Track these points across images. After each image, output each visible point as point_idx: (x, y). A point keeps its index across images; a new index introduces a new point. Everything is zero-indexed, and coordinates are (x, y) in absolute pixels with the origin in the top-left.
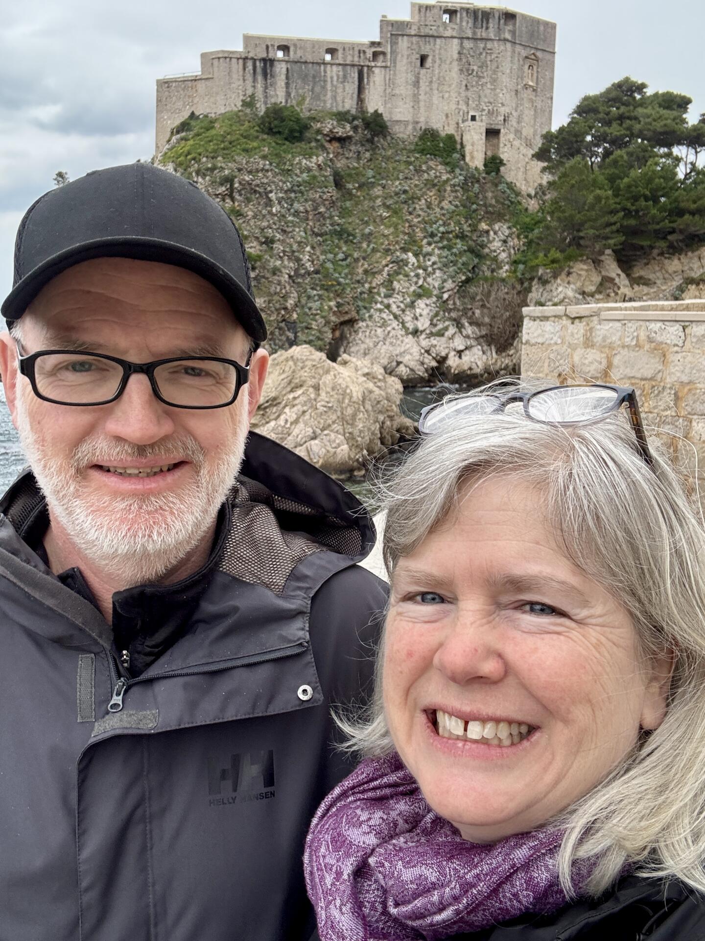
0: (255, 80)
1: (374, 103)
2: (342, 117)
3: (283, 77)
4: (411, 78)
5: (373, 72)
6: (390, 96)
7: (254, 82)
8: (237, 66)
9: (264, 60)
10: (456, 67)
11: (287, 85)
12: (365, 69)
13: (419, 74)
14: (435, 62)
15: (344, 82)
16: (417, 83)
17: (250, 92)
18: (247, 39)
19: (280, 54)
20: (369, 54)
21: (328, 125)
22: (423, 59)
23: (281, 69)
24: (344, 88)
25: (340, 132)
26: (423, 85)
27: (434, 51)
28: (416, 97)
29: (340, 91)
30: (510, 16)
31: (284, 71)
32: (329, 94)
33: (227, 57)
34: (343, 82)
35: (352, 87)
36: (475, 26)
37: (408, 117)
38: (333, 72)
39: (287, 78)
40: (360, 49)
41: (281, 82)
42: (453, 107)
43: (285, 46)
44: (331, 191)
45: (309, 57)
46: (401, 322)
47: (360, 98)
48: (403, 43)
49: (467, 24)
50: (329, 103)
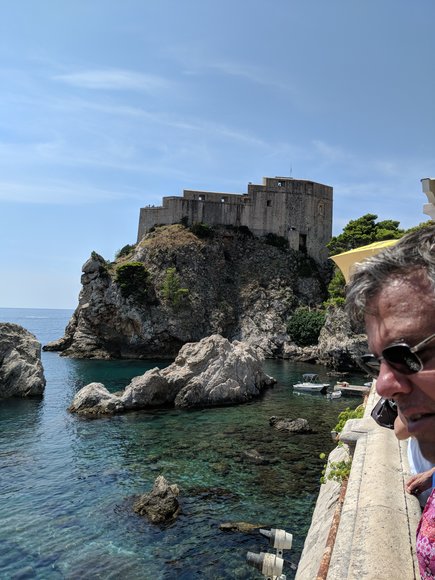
0: (188, 210)
1: (245, 221)
2: (229, 227)
3: (201, 209)
4: (263, 210)
5: (244, 208)
6: (252, 217)
8: (179, 204)
11: (203, 212)
12: (241, 206)
13: (266, 208)
14: (275, 203)
16: (265, 213)
17: (185, 215)
18: (185, 192)
21: (222, 231)
22: (268, 203)
23: (201, 205)
25: (227, 233)
26: (269, 213)
27: (274, 199)
28: (265, 219)
29: (228, 215)
30: (312, 184)
32: (223, 217)
33: (175, 199)
34: (230, 212)
35: (233, 215)
36: (293, 188)
37: (261, 227)
38: (225, 207)
40: (238, 197)
41: (200, 211)
42: (283, 224)
43: (203, 195)
44: (223, 261)
45: (214, 200)
46: (258, 325)
47: (238, 219)
48: (259, 195)
49: (290, 187)
50: (223, 221)
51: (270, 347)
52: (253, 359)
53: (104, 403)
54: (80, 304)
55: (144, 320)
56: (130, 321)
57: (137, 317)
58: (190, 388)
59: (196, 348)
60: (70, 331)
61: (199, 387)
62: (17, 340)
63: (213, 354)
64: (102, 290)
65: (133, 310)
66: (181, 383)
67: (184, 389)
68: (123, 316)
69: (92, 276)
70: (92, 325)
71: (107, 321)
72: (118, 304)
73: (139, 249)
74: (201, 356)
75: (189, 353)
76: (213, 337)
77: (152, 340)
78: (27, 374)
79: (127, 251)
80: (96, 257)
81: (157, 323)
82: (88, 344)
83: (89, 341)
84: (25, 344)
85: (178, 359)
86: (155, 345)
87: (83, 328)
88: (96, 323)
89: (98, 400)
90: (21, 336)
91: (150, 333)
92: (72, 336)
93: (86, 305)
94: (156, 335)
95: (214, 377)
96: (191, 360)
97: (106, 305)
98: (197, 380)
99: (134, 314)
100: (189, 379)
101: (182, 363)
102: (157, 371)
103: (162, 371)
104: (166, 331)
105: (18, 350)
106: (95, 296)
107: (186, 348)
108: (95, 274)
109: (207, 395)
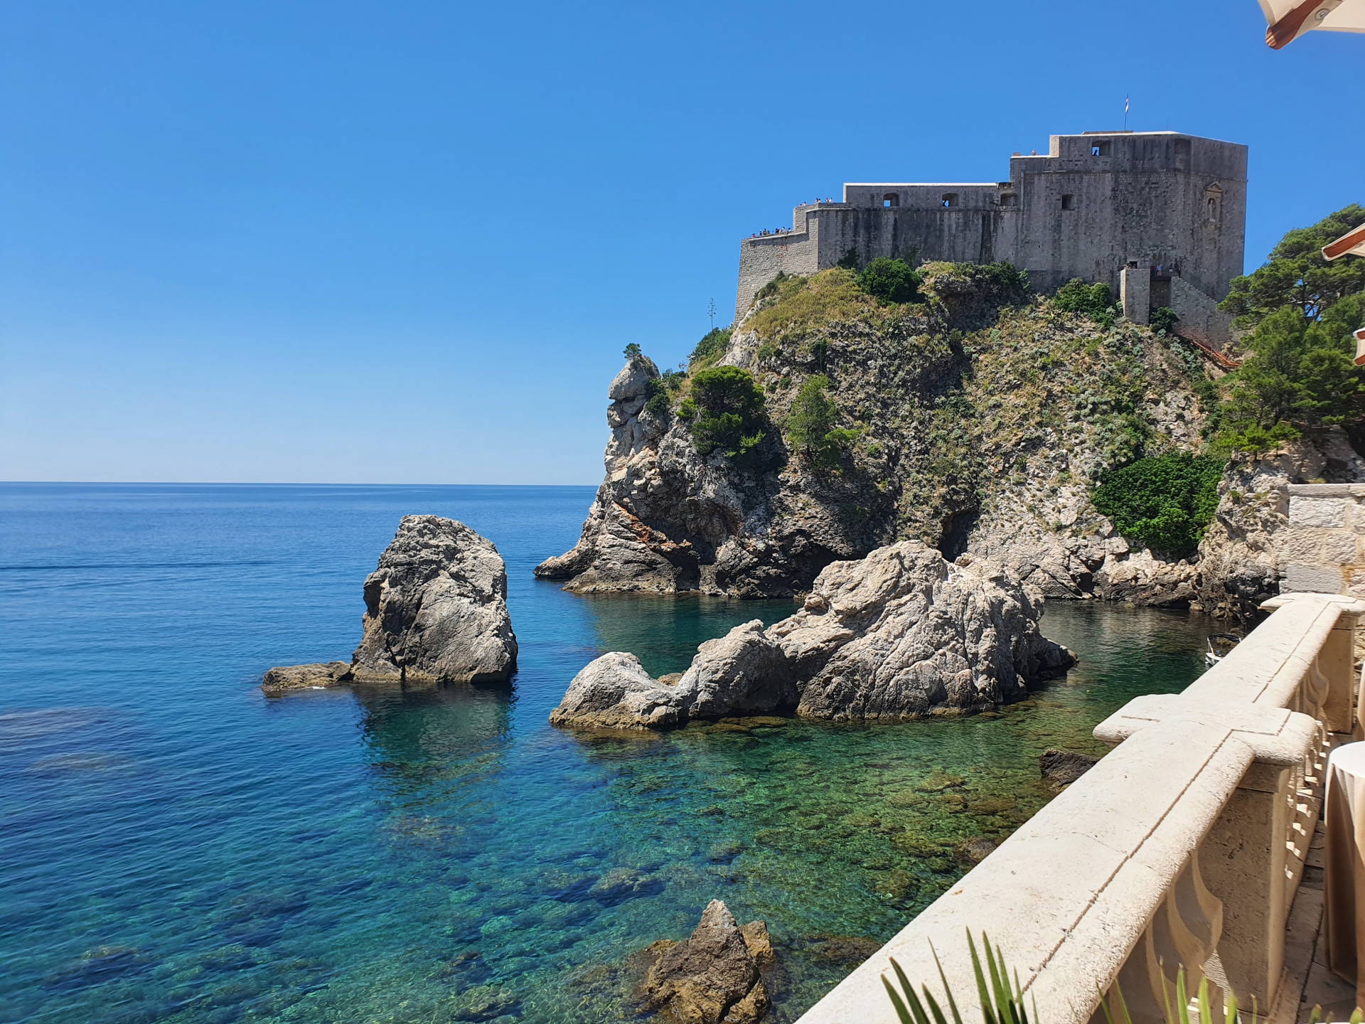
0: (856, 233)
1: (1004, 252)
2: (961, 270)
3: (890, 228)
4: (1050, 221)
5: (1002, 218)
6: (1023, 242)
7: (855, 236)
9: (868, 210)
10: (1108, 209)
11: (895, 237)
12: (992, 213)
13: (1060, 216)
14: (1081, 202)
15: (965, 230)
16: (1057, 228)
17: (848, 247)
18: (850, 190)
19: (887, 203)
20: (997, 199)
21: (943, 281)
22: (1066, 201)
23: (888, 219)
24: (965, 238)
25: (956, 287)
26: (1066, 229)
27: (1080, 190)
28: (1056, 243)
29: (959, 241)
30: (1182, 143)
31: (892, 221)
32: (946, 245)
33: (824, 209)
34: (962, 231)
35: (973, 237)
36: (1134, 158)
37: (1047, 266)
38: (952, 220)
39: (895, 228)
40: (987, 193)
41: (887, 235)
43: (894, 194)
45: (922, 205)
47: (985, 248)
48: (1040, 184)
49: (1124, 154)
50: (945, 254)
52: (1010, 601)
56: (717, 509)
58: (837, 672)
59: (856, 574)
60: (592, 533)
61: (854, 670)
62: (451, 553)
64: (653, 440)
65: (723, 484)
66: (818, 658)
67: (825, 672)
68: (701, 498)
69: (630, 408)
70: (634, 519)
72: (688, 470)
73: (738, 338)
74: (867, 594)
75: (837, 586)
76: (901, 546)
77: (768, 552)
79: (711, 343)
81: (779, 513)
82: (627, 562)
83: (629, 554)
84: (468, 563)
85: (812, 599)
87: (615, 526)
88: (643, 515)
89: (619, 694)
90: (461, 544)
91: (763, 537)
92: (594, 543)
93: (619, 475)
94: (777, 541)
95: (903, 644)
96: (843, 602)
97: (663, 474)
98: (860, 649)
99: (725, 493)
100: (837, 648)
101: (820, 609)
102: (757, 628)
103: (774, 628)
104: (800, 532)
105: (455, 576)
106: (639, 453)
107: (831, 572)
108: (637, 403)
109: (883, 691)
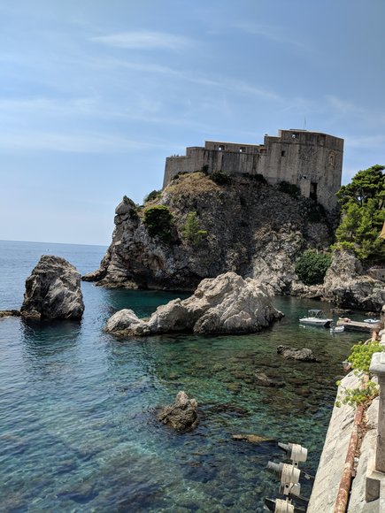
0: (208, 159)
1: (260, 170)
2: (245, 175)
3: (221, 158)
4: (277, 160)
5: (260, 157)
6: (267, 167)
8: (201, 154)
9: (213, 151)
10: (297, 156)
11: (223, 162)
12: (257, 156)
13: (281, 158)
14: (288, 154)
15: (247, 161)
16: (280, 162)
17: (206, 164)
18: (206, 142)
19: (220, 149)
20: (259, 150)
21: (239, 179)
22: (283, 153)
23: (220, 155)
24: (247, 164)
25: (244, 181)
26: (283, 163)
27: (288, 149)
28: (279, 168)
29: (245, 164)
30: (323, 136)
33: (197, 149)
35: (250, 164)
36: (307, 140)
37: (275, 176)
38: (243, 157)
39: (223, 158)
40: (255, 148)
41: (220, 160)
42: (296, 172)
43: (223, 146)
44: (239, 206)
45: (233, 150)
46: (269, 265)
47: (254, 168)
48: (274, 146)
49: (303, 138)
50: (240, 169)
51: (279, 285)
52: (264, 295)
53: (134, 327)
54: (114, 241)
55: (168, 257)
56: (156, 257)
57: (162, 254)
58: (207, 318)
59: (213, 283)
60: (105, 264)
61: (214, 317)
62: (61, 270)
63: (228, 289)
64: (132, 230)
65: (159, 248)
66: (199, 313)
67: (202, 318)
68: (150, 252)
69: (123, 218)
70: (124, 260)
71: (136, 257)
72: (145, 242)
73: (164, 194)
74: (217, 290)
75: (207, 287)
76: (229, 274)
77: (174, 274)
78: (69, 299)
79: (153, 196)
80: (127, 201)
81: (180, 260)
82: (120, 276)
83: (121, 273)
84: (67, 274)
85: (197, 292)
86: (177, 279)
87: (116, 263)
88: (126, 258)
89: (128, 324)
90: (64, 267)
91: (172, 268)
92: (106, 269)
93: (119, 243)
94: (178, 271)
95: (229, 309)
96: (208, 293)
97: (135, 243)
98: (213, 311)
99: (159, 252)
100: (206, 310)
101: (200, 296)
102: (179, 302)
103: (183, 302)
104: (186, 267)
105: (62, 279)
106: (126, 235)
107: (204, 283)
108: (126, 216)
109: (222, 324)
